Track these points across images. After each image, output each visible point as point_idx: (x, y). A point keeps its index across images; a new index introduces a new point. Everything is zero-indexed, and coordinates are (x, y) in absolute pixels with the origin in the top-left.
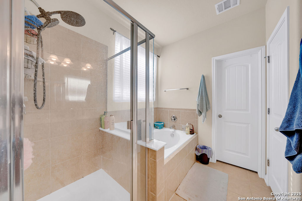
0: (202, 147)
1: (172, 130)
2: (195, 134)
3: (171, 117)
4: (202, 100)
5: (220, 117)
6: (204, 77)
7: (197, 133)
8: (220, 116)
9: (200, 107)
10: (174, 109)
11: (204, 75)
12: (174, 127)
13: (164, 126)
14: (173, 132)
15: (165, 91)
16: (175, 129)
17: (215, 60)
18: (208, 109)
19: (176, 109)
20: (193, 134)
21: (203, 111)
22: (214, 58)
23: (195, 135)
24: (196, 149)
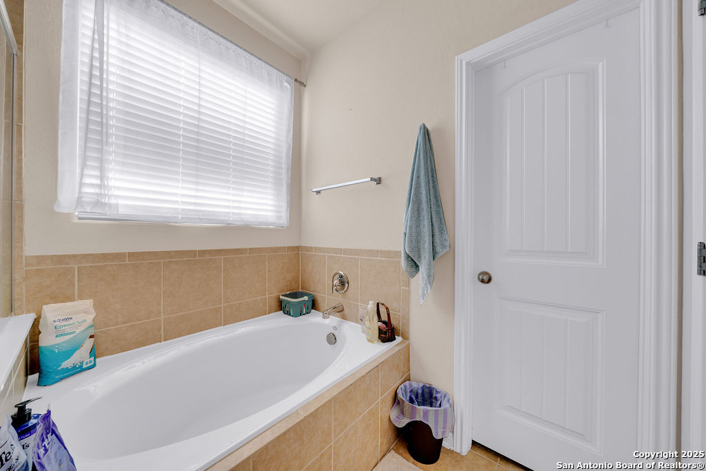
0: (420, 392)
1: (333, 321)
2: (399, 339)
3: (334, 276)
4: (419, 217)
5: (482, 281)
6: (426, 133)
7: (405, 338)
8: (486, 279)
9: (411, 242)
10: (339, 251)
11: (428, 126)
12: (340, 311)
13: (314, 305)
14: (335, 328)
15: (318, 192)
16: (344, 318)
17: (468, 63)
18: (438, 249)
19: (346, 251)
20: (392, 339)
21: (419, 257)
22: (460, 56)
23: (398, 344)
24: (396, 400)
